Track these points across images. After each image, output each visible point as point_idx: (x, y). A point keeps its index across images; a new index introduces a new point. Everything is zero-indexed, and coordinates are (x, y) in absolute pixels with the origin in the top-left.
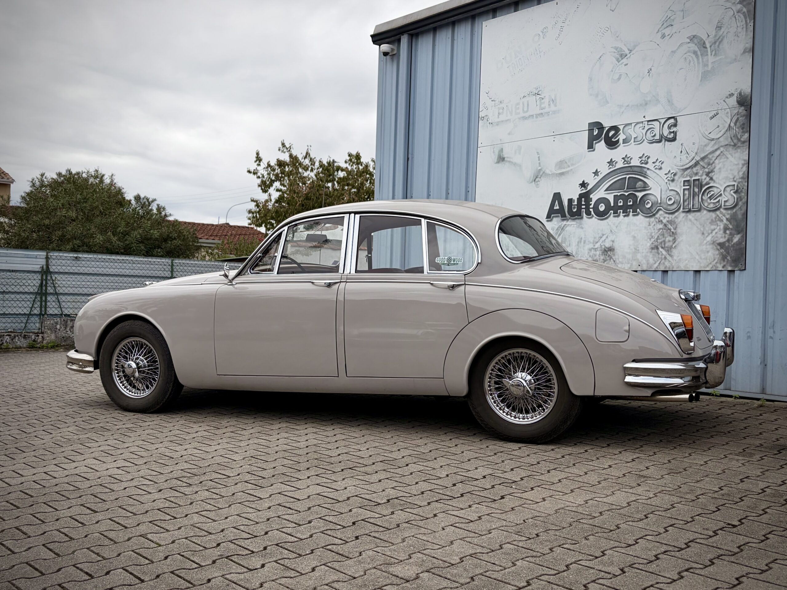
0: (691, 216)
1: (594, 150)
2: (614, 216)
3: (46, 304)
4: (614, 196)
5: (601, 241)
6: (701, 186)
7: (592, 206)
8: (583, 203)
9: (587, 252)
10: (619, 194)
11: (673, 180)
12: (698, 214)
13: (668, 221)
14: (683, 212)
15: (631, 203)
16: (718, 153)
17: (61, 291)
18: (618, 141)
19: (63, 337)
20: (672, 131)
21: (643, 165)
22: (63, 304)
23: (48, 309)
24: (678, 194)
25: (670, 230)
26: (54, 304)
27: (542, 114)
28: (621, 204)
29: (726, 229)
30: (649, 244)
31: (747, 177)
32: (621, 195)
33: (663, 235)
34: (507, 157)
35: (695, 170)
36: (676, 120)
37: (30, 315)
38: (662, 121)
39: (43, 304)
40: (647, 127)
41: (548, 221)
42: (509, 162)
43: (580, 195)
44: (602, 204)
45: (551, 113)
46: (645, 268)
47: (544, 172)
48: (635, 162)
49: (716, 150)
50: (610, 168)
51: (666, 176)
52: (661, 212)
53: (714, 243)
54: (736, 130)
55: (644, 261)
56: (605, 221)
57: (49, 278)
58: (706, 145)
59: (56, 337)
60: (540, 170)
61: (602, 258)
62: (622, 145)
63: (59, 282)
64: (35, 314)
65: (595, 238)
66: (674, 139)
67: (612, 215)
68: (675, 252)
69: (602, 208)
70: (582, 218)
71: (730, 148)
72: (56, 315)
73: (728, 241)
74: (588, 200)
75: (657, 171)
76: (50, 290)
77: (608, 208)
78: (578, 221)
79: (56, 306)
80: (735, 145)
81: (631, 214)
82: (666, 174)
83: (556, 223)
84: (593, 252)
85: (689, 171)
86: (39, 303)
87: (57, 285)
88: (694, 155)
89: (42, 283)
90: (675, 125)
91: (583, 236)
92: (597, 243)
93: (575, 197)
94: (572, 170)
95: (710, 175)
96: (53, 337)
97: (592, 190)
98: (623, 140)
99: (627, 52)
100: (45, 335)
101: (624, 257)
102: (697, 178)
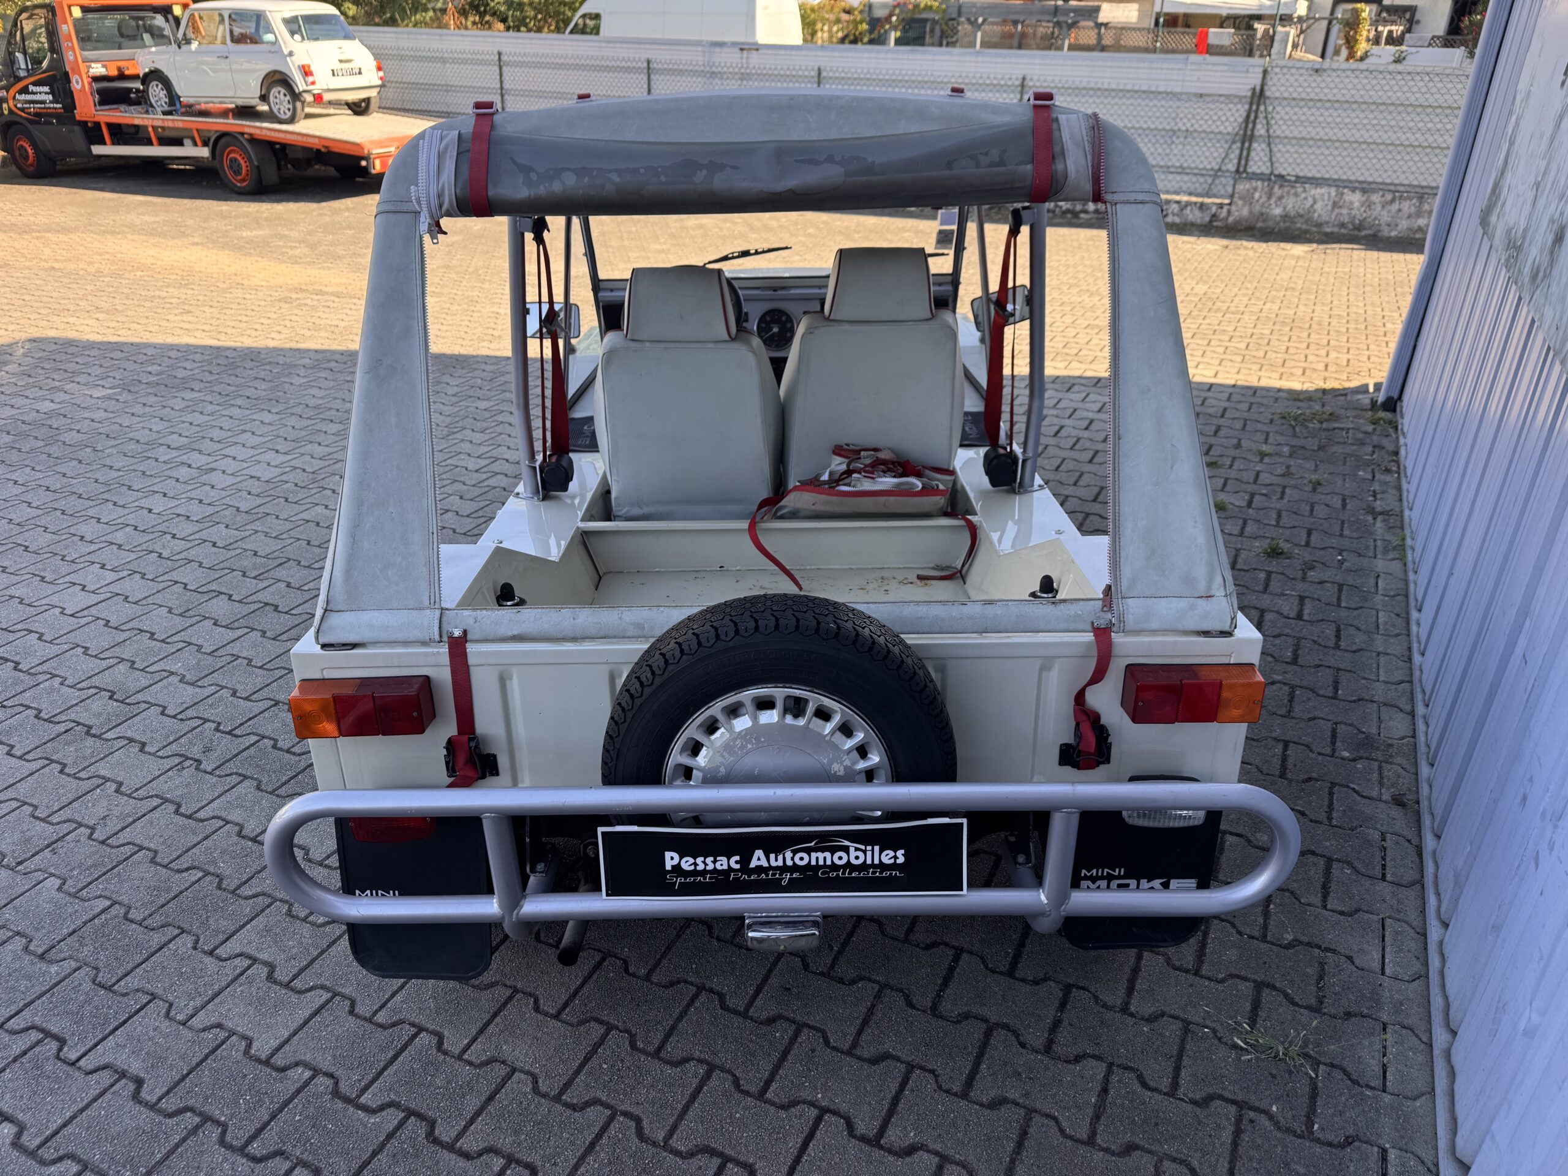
3: (1248, 154)
17: (1279, 133)
19: (1262, 214)
22: (1279, 155)
23: (1251, 163)
26: (1262, 154)
37: (1217, 173)
39: (1245, 153)
57: (1262, 108)
59: (1251, 212)
63: (1278, 117)
64: (1228, 171)
72: (1262, 174)
76: (1260, 130)
79: (1266, 159)
86: (1237, 152)
87: (1273, 122)
89: (1248, 116)
96: (1245, 212)
100: (1233, 208)
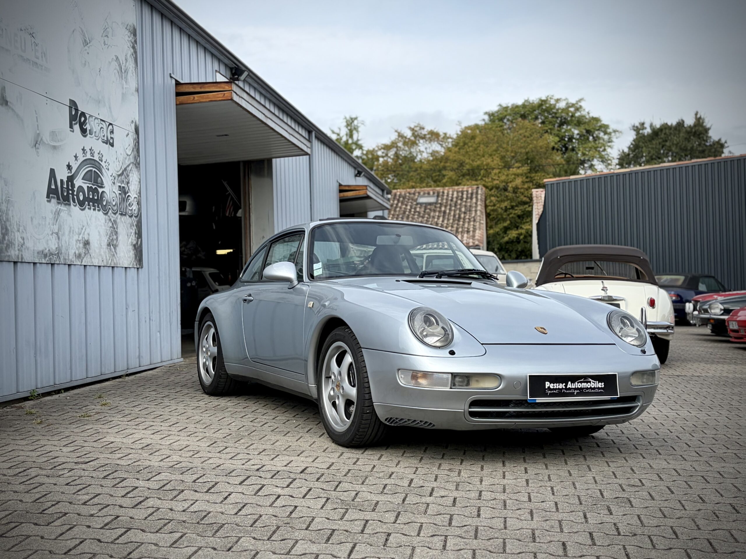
0: (123, 218)
1: (73, 131)
2: (88, 208)
4: (88, 187)
5: (82, 232)
6: (125, 194)
7: (75, 193)
8: (70, 188)
9: (74, 243)
10: (90, 186)
11: (114, 183)
12: (125, 217)
13: (114, 221)
14: (120, 214)
15: (96, 198)
16: (130, 167)
18: (86, 129)
20: (112, 136)
21: (100, 162)
24: (117, 197)
25: (114, 228)
27: (37, 64)
28: (91, 197)
29: (136, 233)
30: (106, 241)
31: (140, 193)
32: (91, 187)
33: (112, 233)
34: (10, 103)
35: (123, 177)
36: (113, 127)
38: (108, 124)
40: (101, 126)
41: (48, 201)
42: (13, 109)
43: (68, 177)
44: (81, 193)
45: (43, 68)
46: (105, 264)
47: (42, 139)
48: (96, 158)
49: (130, 164)
50: (84, 156)
51: (111, 178)
52: (110, 211)
53: (132, 243)
54: (135, 152)
55: (104, 258)
56: (84, 212)
58: (126, 158)
60: (39, 134)
61: (84, 251)
62: (89, 135)
65: (79, 229)
66: (112, 145)
67: (87, 207)
68: (118, 249)
69: (81, 198)
70: (70, 205)
71: (134, 166)
73: (137, 243)
74: (73, 186)
75: (107, 170)
77: (86, 199)
78: (67, 206)
80: (136, 165)
81: (97, 208)
82: (111, 176)
83: (53, 205)
84: (78, 244)
85: (120, 177)
88: (121, 163)
90: (112, 132)
91: (72, 226)
92: (80, 234)
93: (65, 180)
94: (60, 146)
95: (129, 185)
97: (75, 175)
98: (90, 130)
99: (88, 42)
101: (95, 251)
102: (123, 185)
